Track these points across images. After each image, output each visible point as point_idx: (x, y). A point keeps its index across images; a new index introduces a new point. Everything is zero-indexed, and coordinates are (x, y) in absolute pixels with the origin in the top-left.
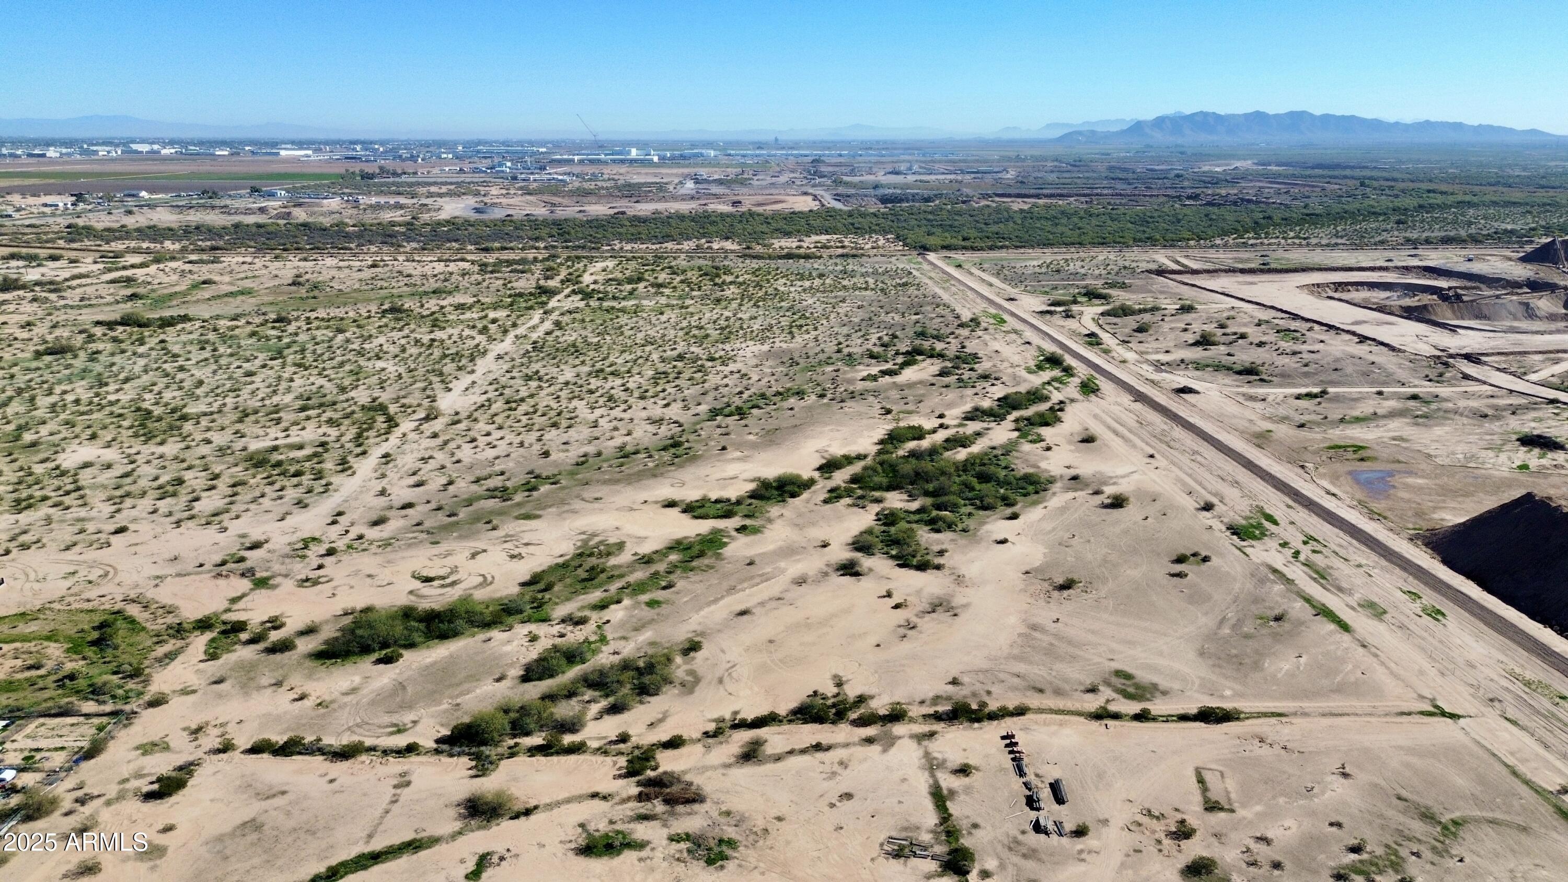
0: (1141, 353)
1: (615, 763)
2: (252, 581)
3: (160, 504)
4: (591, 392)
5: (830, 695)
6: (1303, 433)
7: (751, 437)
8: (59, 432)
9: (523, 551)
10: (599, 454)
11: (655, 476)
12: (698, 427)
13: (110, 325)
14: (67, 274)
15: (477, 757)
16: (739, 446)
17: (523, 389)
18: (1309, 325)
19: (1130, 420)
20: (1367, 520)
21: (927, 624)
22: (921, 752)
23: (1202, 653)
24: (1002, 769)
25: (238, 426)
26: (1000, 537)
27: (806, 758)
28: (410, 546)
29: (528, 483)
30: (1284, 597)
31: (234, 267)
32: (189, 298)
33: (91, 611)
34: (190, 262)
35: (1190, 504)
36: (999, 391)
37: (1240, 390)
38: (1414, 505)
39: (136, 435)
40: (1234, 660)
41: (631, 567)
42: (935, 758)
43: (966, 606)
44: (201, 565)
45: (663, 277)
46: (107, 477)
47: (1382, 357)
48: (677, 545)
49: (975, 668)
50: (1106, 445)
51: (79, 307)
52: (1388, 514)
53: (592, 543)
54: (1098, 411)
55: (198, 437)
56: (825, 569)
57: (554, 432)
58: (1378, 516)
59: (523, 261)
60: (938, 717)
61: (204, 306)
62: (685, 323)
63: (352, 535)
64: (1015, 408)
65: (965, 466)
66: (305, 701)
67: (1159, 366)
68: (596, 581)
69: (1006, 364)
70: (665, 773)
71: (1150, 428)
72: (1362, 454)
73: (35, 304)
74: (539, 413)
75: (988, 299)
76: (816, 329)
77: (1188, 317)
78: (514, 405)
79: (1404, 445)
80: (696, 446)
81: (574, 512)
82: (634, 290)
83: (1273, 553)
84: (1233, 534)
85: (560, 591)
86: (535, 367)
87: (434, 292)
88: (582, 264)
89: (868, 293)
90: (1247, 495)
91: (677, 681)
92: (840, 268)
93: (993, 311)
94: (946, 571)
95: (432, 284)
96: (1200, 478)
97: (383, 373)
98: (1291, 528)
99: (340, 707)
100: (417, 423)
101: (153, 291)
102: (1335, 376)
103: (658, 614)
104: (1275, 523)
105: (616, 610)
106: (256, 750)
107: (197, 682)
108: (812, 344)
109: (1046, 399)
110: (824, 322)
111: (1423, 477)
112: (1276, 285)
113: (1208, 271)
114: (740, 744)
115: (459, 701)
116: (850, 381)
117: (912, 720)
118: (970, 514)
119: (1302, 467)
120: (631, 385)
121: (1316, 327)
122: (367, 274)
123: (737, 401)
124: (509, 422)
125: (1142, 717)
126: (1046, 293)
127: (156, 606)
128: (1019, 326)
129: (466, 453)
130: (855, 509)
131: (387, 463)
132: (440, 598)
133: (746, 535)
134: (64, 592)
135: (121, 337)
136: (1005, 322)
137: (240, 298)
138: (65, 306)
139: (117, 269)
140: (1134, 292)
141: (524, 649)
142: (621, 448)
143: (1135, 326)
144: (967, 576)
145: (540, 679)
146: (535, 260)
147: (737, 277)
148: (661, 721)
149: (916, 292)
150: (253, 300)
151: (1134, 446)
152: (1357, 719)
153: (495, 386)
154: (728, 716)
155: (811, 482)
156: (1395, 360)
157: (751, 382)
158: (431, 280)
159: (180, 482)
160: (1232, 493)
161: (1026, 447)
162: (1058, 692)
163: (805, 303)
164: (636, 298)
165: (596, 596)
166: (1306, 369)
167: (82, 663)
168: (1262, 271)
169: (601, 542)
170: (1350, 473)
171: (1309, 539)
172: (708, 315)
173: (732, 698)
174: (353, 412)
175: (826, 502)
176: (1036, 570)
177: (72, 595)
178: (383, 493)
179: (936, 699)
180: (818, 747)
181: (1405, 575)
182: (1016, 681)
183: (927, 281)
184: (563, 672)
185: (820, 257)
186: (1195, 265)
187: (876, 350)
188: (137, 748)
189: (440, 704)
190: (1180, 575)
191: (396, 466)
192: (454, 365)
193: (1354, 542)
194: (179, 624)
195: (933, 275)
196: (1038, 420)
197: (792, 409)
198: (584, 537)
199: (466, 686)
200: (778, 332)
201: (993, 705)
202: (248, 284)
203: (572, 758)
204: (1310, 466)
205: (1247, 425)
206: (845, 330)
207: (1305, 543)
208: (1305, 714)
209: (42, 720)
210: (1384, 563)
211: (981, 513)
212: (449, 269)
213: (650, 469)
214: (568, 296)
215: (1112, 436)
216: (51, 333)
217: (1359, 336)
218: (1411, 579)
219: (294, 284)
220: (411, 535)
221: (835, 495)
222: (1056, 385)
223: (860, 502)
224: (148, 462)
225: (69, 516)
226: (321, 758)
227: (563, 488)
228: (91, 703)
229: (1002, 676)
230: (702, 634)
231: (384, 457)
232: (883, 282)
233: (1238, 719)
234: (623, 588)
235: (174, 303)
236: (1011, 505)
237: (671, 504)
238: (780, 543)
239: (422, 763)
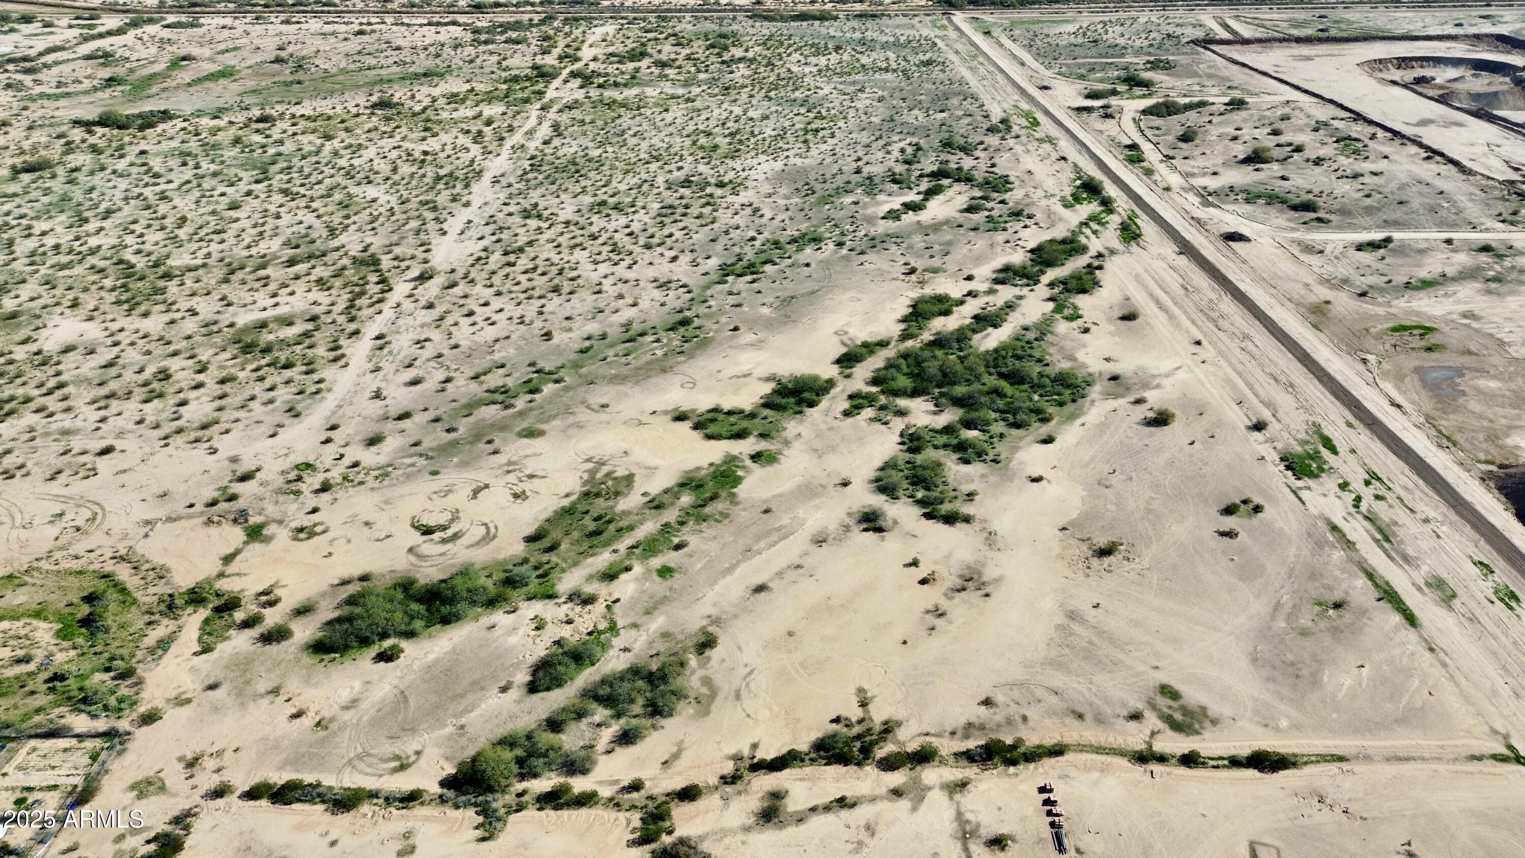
0: (1187, 175)
1: (629, 822)
2: (246, 529)
3: (148, 407)
4: (594, 237)
5: (854, 719)
6: (1365, 307)
7: (765, 310)
8: (40, 297)
9: (527, 486)
10: (603, 337)
11: (664, 371)
12: (709, 292)
13: (88, 125)
14: (40, 45)
15: (485, 811)
16: (754, 324)
17: (521, 231)
18: (1372, 129)
19: (1173, 281)
20: (1434, 448)
21: (957, 608)
22: (951, 813)
23: (1254, 660)
24: (1040, 841)
25: (225, 289)
26: (1035, 475)
27: (830, 817)
28: (408, 477)
29: (529, 381)
30: (1343, 570)
31: (214, 33)
32: (169, 83)
33: (80, 573)
34: (168, 26)
35: (1239, 419)
36: (1033, 237)
37: (1297, 235)
38: (1485, 424)
39: (118, 303)
40: (1290, 670)
41: (640, 515)
42: (968, 822)
43: (998, 581)
44: (191, 506)
45: (667, 50)
46: (90, 366)
47: (1451, 182)
48: (689, 483)
49: (1009, 680)
50: (1148, 324)
51: (56, 97)
52: (1458, 437)
53: (599, 476)
54: (1139, 270)
55: (184, 305)
56: (847, 520)
57: (557, 300)
58: (1447, 441)
59: (516, 26)
60: (969, 757)
61: (183, 96)
62: (691, 128)
63: (347, 461)
64: (1050, 264)
65: (996, 357)
66: (304, 718)
67: (1207, 197)
68: (605, 535)
69: (1040, 193)
70: (682, 841)
71: (1196, 297)
72: (1432, 339)
73: (10, 93)
74: (539, 271)
75: (1019, 88)
76: (833, 136)
77: (1239, 117)
78: (512, 258)
79: (1475, 325)
80: (709, 324)
81: (579, 426)
82: (637, 70)
83: (1332, 498)
84: (1288, 468)
85: (568, 550)
86: (534, 196)
87: (425, 75)
88: (580, 30)
89: (889, 76)
90: (1305, 407)
91: (692, 695)
92: (858, 35)
93: (1025, 106)
94: (976, 526)
95: (424, 63)
96: (1252, 381)
97: (375, 205)
98: (1351, 458)
99: (340, 728)
100: (412, 285)
101: (132, 71)
102: (1398, 214)
103: (670, 589)
104: (1334, 451)
105: (627, 582)
106: (252, 794)
107: (191, 687)
108: (829, 160)
109: (1084, 249)
110: (841, 124)
111: (1495, 377)
112: (1335, 61)
113: (1259, 41)
114: (760, 795)
115: (463, 721)
116: (870, 220)
117: (943, 762)
118: (1001, 436)
119: (1364, 361)
120: (636, 227)
121: (1380, 133)
122: (354, 45)
123: (749, 253)
124: (509, 285)
125: (1190, 760)
126: (1082, 77)
127: (147, 566)
128: (1054, 131)
129: (463, 334)
130: (878, 426)
131: (381, 348)
132: (441, 560)
133: (762, 466)
134: (49, 544)
135: (102, 144)
136: (1038, 124)
137: (222, 81)
138: (42, 95)
139: (93, 38)
140: (1178, 76)
141: (530, 640)
142: (627, 326)
143: (1180, 131)
144: (999, 533)
145: (548, 689)
146: (531, 24)
147: (747, 50)
148: (676, 756)
149: (941, 75)
150: (235, 87)
151: (1178, 326)
152: (1424, 766)
153: (492, 227)
154: (746, 752)
155: (831, 383)
156: (1466, 187)
157: (764, 220)
158: (422, 56)
159: (164, 375)
160: (1285, 402)
161: (1062, 327)
162: (1100, 720)
163: (821, 93)
164: (638, 84)
165: (603, 559)
166: (1368, 201)
167: (73, 653)
168: (1320, 40)
169: (608, 475)
170: (1418, 370)
171: (1372, 478)
172: (717, 112)
173: (750, 722)
174: (344, 268)
175: (847, 414)
176: (1074, 523)
177: (61, 549)
178: (378, 395)
179: (969, 728)
180: (842, 803)
181: (1477, 536)
182: (1054, 699)
183: (953, 57)
184: (572, 679)
185: (836, 18)
186: (1246, 32)
187: (900, 168)
188: (133, 787)
189: (444, 726)
190: (1229, 534)
191: (391, 353)
192: (448, 192)
193: (1421, 483)
194: (171, 596)
195: (959, 47)
196: (1073, 284)
197: (808, 265)
198: (590, 465)
199: (470, 697)
200: (792, 139)
201: (1032, 740)
202: (229, 60)
203: (584, 812)
204: (1371, 358)
205: (1303, 292)
206: (864, 137)
207: (1367, 483)
208: (1368, 758)
209: (33, 743)
210: (1453, 516)
211: (1015, 432)
212: (441, 38)
213: (659, 360)
214: (566, 81)
215: (1156, 310)
216: (27, 138)
217: (1428, 148)
218: (1482, 543)
219: (278, 60)
220: (408, 461)
221: (857, 402)
222: (1094, 226)
223: (882, 414)
224: (132, 344)
225: (54, 427)
226: (321, 807)
227: (567, 389)
228: (83, 716)
229: (1039, 692)
230: (716, 621)
231: (378, 338)
232: (905, 60)
233: (1294, 765)
234: (633, 547)
235: (154, 90)
236: (1045, 420)
237: (680, 417)
238: (799, 480)
239: (427, 819)
